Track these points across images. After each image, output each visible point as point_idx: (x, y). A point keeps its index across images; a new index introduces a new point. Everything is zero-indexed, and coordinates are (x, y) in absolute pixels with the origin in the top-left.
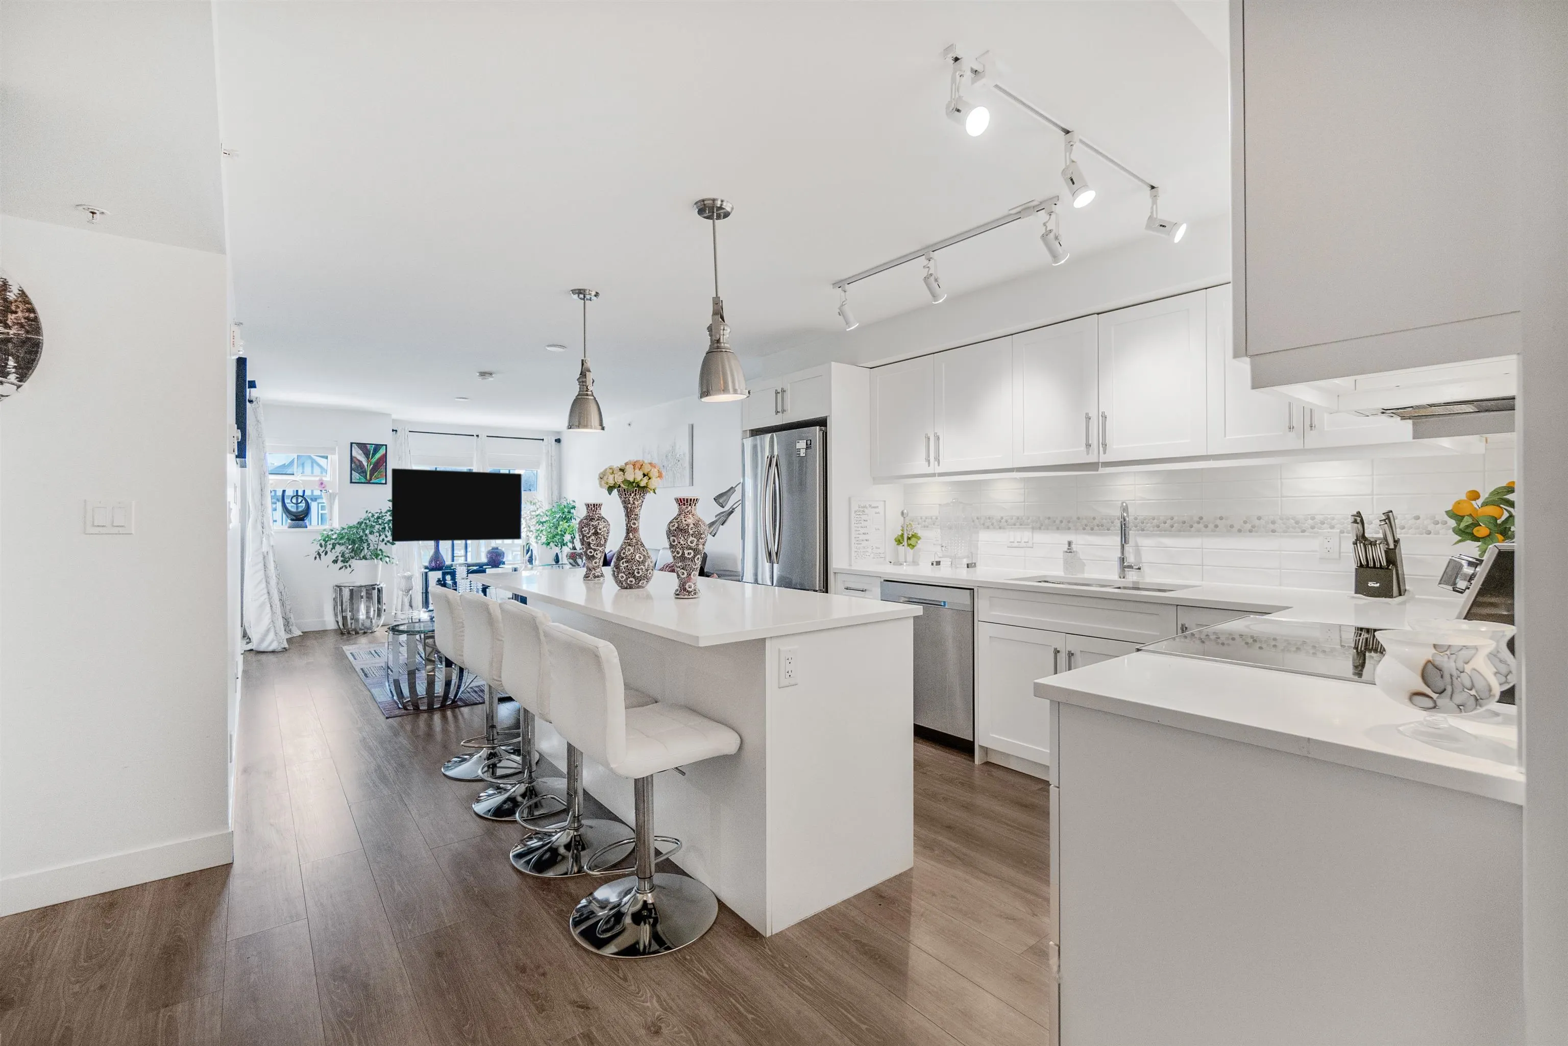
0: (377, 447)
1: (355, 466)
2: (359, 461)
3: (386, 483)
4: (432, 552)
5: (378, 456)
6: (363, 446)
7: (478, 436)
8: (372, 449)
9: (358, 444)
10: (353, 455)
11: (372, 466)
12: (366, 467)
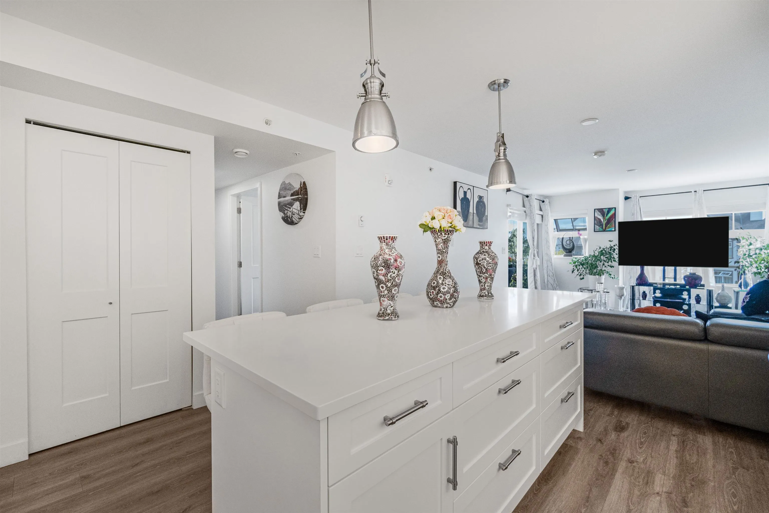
0: (609, 210)
1: (597, 222)
2: (599, 219)
3: (615, 231)
4: (639, 272)
5: (610, 215)
6: (601, 211)
7: (696, 191)
8: (606, 211)
9: (598, 209)
10: (595, 216)
11: (606, 221)
12: (603, 222)
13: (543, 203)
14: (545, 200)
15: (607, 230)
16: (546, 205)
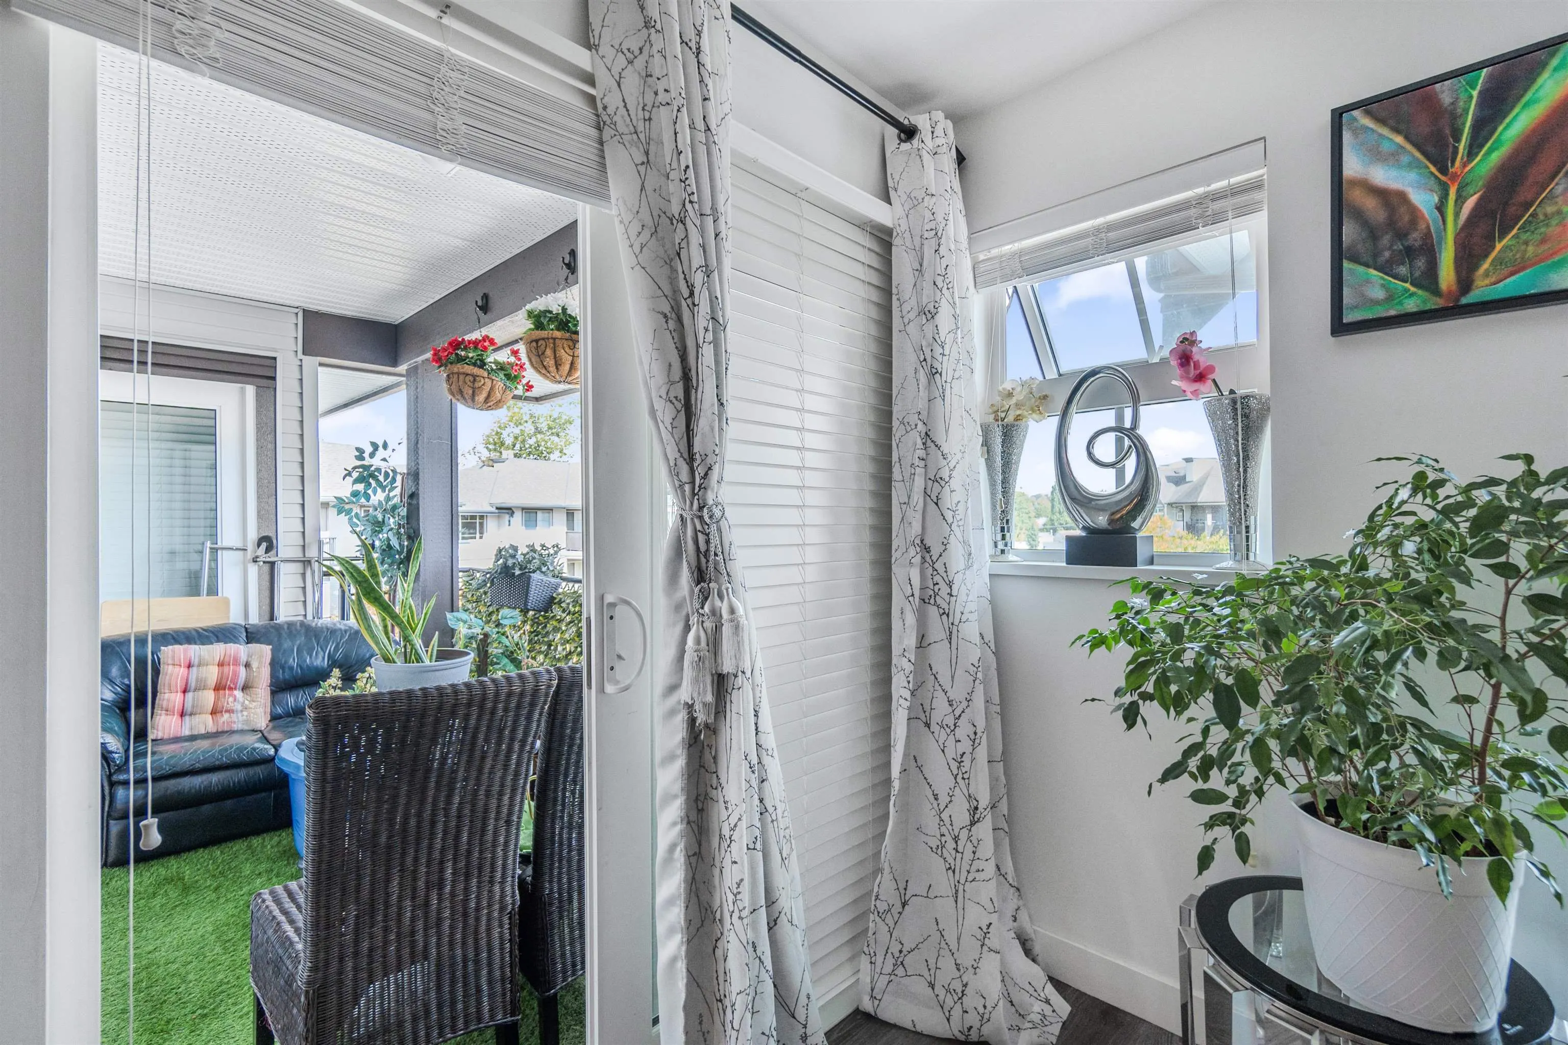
13: (905, 146)
14: (921, 121)
15: (1482, 290)
16: (926, 157)
